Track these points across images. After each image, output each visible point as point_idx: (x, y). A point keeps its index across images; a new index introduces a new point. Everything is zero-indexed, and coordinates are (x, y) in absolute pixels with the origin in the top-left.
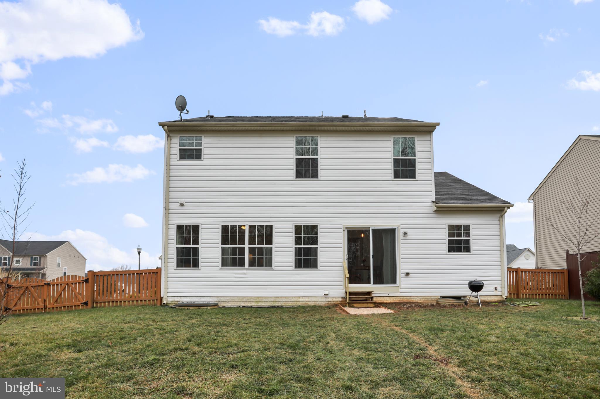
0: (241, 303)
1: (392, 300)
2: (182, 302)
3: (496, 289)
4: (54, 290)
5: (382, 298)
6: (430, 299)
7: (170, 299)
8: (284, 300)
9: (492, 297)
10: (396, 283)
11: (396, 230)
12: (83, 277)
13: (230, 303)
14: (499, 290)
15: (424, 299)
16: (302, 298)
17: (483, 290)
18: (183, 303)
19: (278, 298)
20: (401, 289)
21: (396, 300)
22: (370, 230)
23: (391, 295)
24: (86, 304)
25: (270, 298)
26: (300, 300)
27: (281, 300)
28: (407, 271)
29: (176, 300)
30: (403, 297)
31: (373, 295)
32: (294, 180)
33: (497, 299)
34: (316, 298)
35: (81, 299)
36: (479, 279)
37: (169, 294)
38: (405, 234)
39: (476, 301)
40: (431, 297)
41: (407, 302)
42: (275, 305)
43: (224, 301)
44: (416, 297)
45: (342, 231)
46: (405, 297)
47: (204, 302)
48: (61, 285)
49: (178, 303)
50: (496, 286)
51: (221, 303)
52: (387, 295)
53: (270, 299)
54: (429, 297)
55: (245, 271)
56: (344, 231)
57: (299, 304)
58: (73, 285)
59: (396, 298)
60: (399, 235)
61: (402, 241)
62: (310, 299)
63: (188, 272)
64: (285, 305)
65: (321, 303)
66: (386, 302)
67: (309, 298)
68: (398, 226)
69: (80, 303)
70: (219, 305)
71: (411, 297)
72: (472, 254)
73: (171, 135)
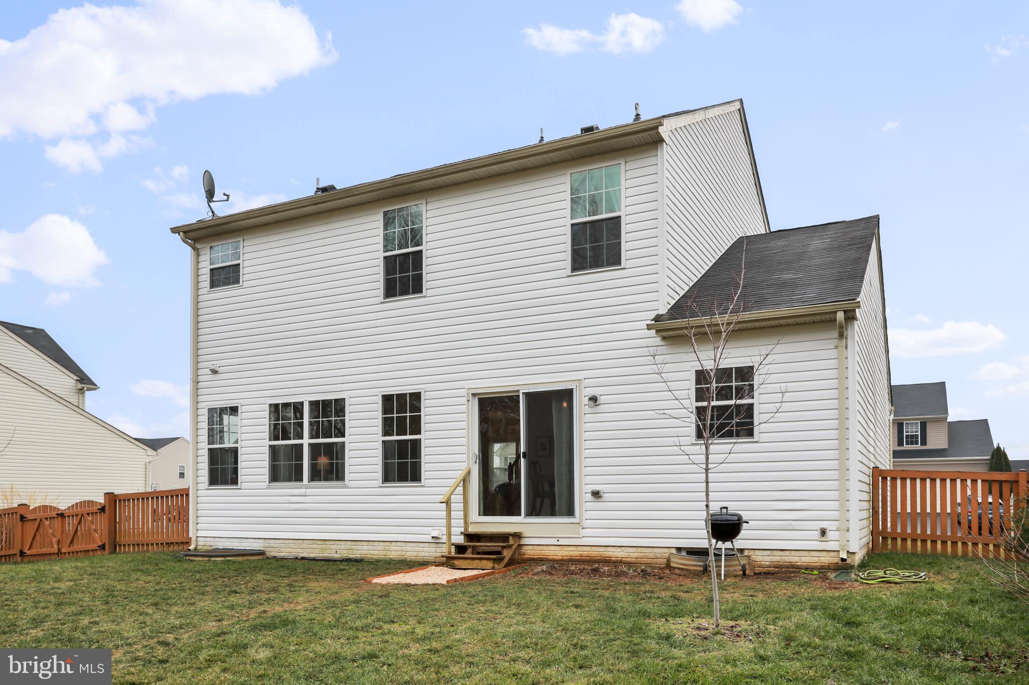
0: (299, 550)
1: (566, 553)
2: (216, 547)
3: (823, 532)
4: (69, 524)
5: (546, 548)
6: (651, 555)
7: (201, 542)
8: (365, 548)
9: (813, 553)
10: (573, 516)
11: (574, 391)
12: (100, 504)
13: (282, 551)
14: (831, 535)
15: (636, 555)
16: (395, 543)
17: (743, 533)
18: (218, 549)
19: (355, 543)
20: (584, 530)
21: (574, 553)
22: (519, 396)
23: (562, 542)
24: (103, 547)
25: (343, 542)
26: (393, 548)
27: (360, 548)
28: (596, 488)
29: (208, 544)
30: (589, 548)
31: (525, 541)
32: (382, 303)
33: (826, 559)
34: (419, 544)
35: (98, 538)
36: (733, 507)
37: (200, 533)
38: (594, 399)
39: (768, 563)
40: (654, 549)
41: (598, 560)
42: (351, 556)
43: (275, 546)
44: (619, 550)
45: (466, 402)
46: (594, 549)
47: (247, 548)
48: (77, 515)
49: (212, 548)
50: (824, 525)
51: (269, 551)
52: (554, 542)
53: (343, 546)
54: (649, 549)
55: (302, 491)
56: (468, 401)
57: (391, 557)
58: (89, 516)
59: (574, 548)
60: (580, 403)
61: (588, 418)
62: (408, 547)
63: (223, 492)
64: (367, 557)
65: (427, 554)
66: (553, 559)
67: (407, 543)
68: (577, 383)
69: (96, 545)
70: (268, 554)
71: (608, 548)
72: (757, 442)
73: (198, 246)
